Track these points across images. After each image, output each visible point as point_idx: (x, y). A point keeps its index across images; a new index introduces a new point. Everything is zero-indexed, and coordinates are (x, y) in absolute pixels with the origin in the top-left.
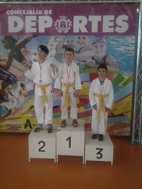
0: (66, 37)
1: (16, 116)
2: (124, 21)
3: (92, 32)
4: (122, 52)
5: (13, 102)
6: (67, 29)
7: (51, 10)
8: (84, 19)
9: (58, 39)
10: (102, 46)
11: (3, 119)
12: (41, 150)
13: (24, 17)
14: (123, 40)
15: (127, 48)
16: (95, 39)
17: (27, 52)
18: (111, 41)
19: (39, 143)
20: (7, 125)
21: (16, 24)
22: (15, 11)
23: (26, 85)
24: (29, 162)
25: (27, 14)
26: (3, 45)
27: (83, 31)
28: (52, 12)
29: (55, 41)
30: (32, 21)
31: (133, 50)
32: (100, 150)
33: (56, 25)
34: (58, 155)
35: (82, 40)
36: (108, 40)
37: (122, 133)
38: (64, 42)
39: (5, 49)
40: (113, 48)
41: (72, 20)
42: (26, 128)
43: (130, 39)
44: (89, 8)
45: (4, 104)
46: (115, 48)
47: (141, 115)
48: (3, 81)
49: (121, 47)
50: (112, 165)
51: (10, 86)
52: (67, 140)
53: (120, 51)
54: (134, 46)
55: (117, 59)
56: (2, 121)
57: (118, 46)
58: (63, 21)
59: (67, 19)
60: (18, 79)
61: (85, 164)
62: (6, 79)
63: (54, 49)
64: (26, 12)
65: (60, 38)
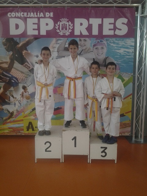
0: (68, 39)
1: (18, 118)
2: (123, 23)
3: (93, 34)
4: (122, 54)
5: (15, 104)
6: (68, 31)
7: (53, 13)
8: (84, 21)
9: (59, 42)
10: (102, 48)
11: (4, 122)
12: (47, 150)
13: (25, 19)
14: (123, 42)
15: (127, 50)
16: (96, 42)
17: (29, 54)
18: (112, 43)
19: (45, 144)
20: (9, 128)
21: (17, 27)
22: (17, 13)
23: (28, 88)
24: (36, 162)
25: (29, 16)
26: (5, 48)
27: (83, 34)
28: (54, 15)
29: (56, 43)
30: (34, 24)
31: (132, 52)
32: (104, 149)
33: (57, 28)
34: (64, 155)
35: (83, 42)
36: (108, 42)
37: (123, 133)
38: (65, 44)
39: (6, 51)
40: (113, 50)
41: (73, 22)
42: (28, 130)
43: (130, 42)
44: (89, 11)
45: (5, 107)
46: (115, 50)
47: (140, 115)
48: (4, 83)
49: (121, 49)
50: (116, 162)
51: (12, 89)
52: (73, 140)
53: (120, 53)
54: (134, 48)
55: (118, 61)
56: (4, 124)
57: (117, 48)
58: (64, 24)
59: (68, 22)
60: (20, 82)
61: (90, 162)
62: (7, 81)
63: (55, 51)
64: (28, 15)
65: (62, 41)
